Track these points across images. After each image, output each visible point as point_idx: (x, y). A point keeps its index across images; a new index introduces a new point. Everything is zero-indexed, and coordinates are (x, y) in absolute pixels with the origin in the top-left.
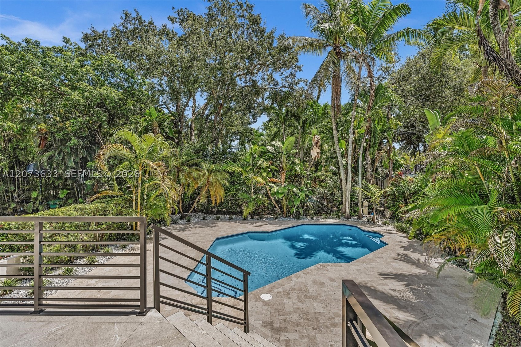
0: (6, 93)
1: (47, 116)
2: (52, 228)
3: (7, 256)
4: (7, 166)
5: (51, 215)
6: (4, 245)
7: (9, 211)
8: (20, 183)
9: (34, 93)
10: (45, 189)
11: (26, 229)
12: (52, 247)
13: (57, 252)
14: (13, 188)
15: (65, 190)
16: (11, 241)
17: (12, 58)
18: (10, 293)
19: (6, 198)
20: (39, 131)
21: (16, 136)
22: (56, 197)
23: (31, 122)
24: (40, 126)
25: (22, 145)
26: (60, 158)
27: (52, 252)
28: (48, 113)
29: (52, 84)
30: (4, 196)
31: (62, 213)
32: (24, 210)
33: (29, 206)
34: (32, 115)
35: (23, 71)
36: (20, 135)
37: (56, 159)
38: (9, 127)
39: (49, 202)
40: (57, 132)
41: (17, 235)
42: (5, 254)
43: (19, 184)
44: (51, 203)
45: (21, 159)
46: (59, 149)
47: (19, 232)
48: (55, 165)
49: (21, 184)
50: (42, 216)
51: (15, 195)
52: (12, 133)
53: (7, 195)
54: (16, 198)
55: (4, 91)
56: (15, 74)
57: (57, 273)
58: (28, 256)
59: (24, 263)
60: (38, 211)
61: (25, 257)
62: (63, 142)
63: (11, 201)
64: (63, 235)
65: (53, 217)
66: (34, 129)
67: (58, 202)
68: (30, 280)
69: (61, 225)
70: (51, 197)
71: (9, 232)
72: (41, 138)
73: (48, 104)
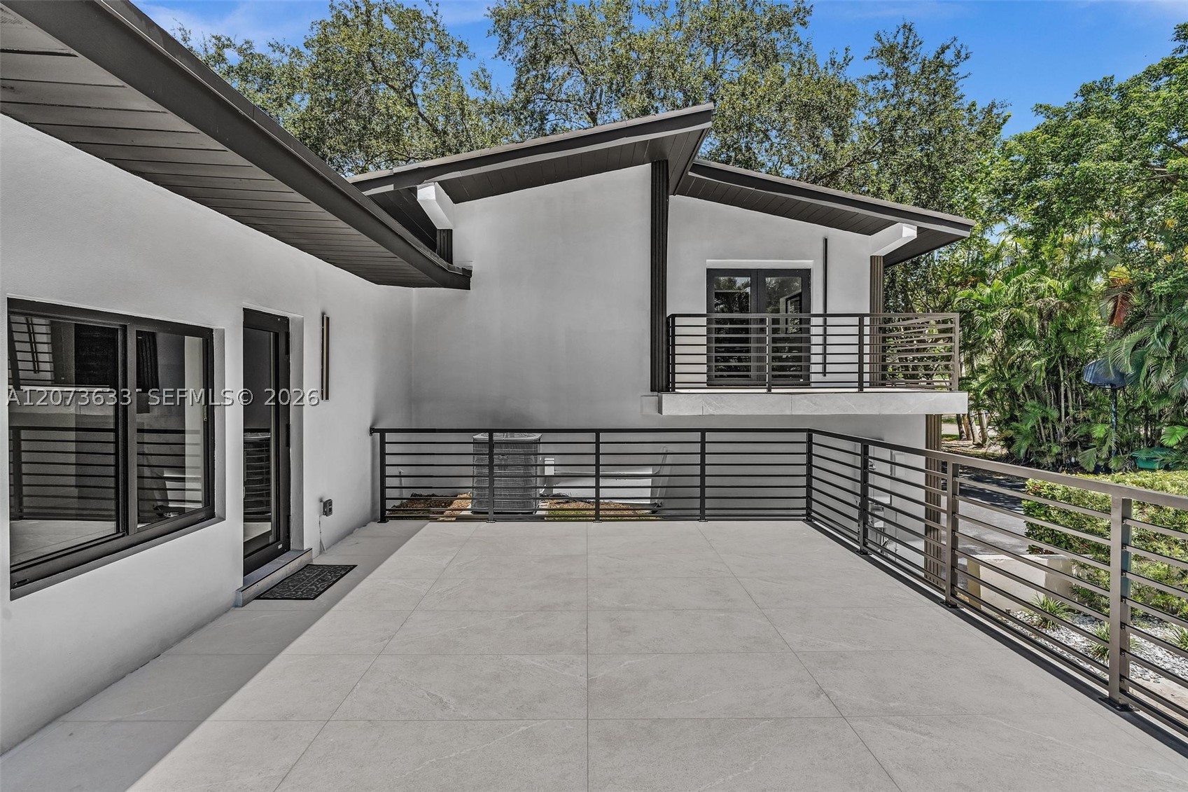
0: (1043, 221)
1: (1131, 245)
2: (1146, 517)
3: (1047, 552)
4: (1043, 368)
5: (1144, 485)
6: (1042, 527)
7: (1049, 460)
8: (1070, 404)
9: (1100, 202)
10: (1125, 420)
11: (1085, 506)
12: (1145, 565)
13: (1158, 580)
14: (1055, 414)
15: (1179, 428)
16: (1055, 522)
17: (1055, 142)
18: (1054, 630)
19: (1043, 434)
20: (1112, 285)
21: (1061, 304)
22: (1153, 442)
23: (1092, 268)
24: (1112, 275)
25: (1072, 323)
26: (1164, 344)
27: (1145, 575)
28: (1135, 239)
29: (1145, 164)
30: (1040, 429)
31: (1174, 485)
32: (1077, 463)
33: (1088, 457)
34: (1095, 252)
35: (1077, 162)
36: (1069, 301)
37: (1154, 347)
38: (1050, 287)
39: (1135, 454)
40: (1156, 279)
41: (1066, 513)
42: (1045, 547)
43: (1067, 407)
44: (1142, 455)
45: (1071, 352)
46: (1164, 322)
47: (1072, 509)
48: (1150, 362)
49: (1071, 408)
50: (1120, 484)
51: (1061, 429)
52: (1054, 301)
53: (1044, 428)
54: (1061, 436)
55: (1041, 218)
56: (1060, 175)
57: (1158, 632)
58: (1090, 566)
59: (1079, 578)
60: (1108, 471)
61: (1083, 566)
62: (1175, 302)
63: (1052, 440)
64: (1176, 543)
65: (1150, 490)
66: (1099, 282)
67: (1159, 455)
68: (1094, 621)
69: (1170, 515)
70: (1141, 440)
71: (1052, 504)
72: (1117, 301)
73: (1133, 216)
